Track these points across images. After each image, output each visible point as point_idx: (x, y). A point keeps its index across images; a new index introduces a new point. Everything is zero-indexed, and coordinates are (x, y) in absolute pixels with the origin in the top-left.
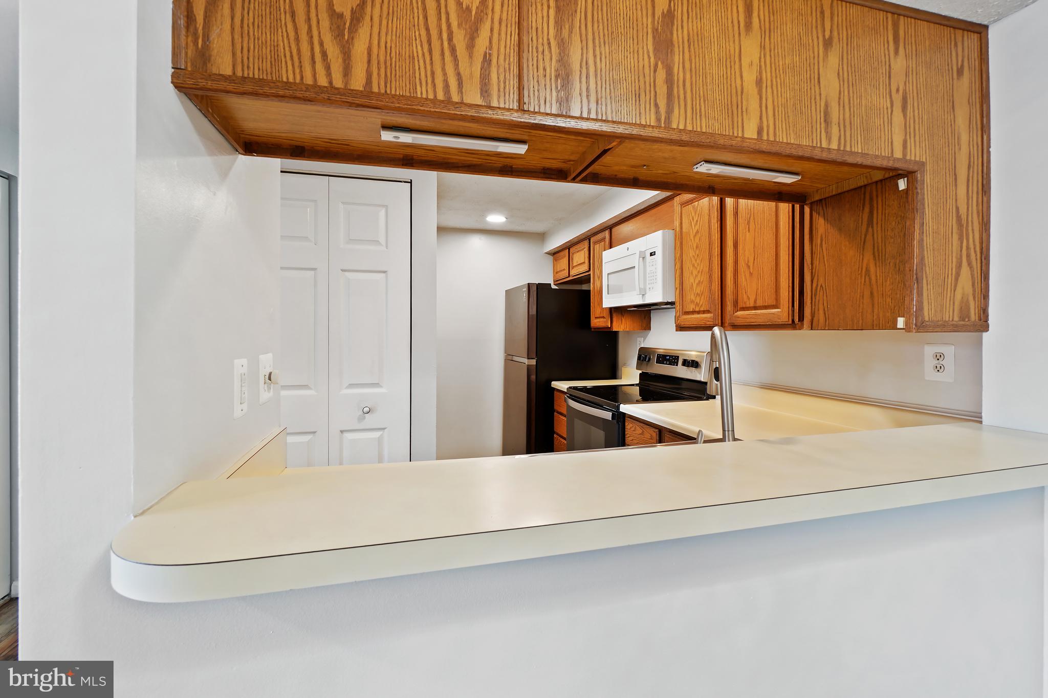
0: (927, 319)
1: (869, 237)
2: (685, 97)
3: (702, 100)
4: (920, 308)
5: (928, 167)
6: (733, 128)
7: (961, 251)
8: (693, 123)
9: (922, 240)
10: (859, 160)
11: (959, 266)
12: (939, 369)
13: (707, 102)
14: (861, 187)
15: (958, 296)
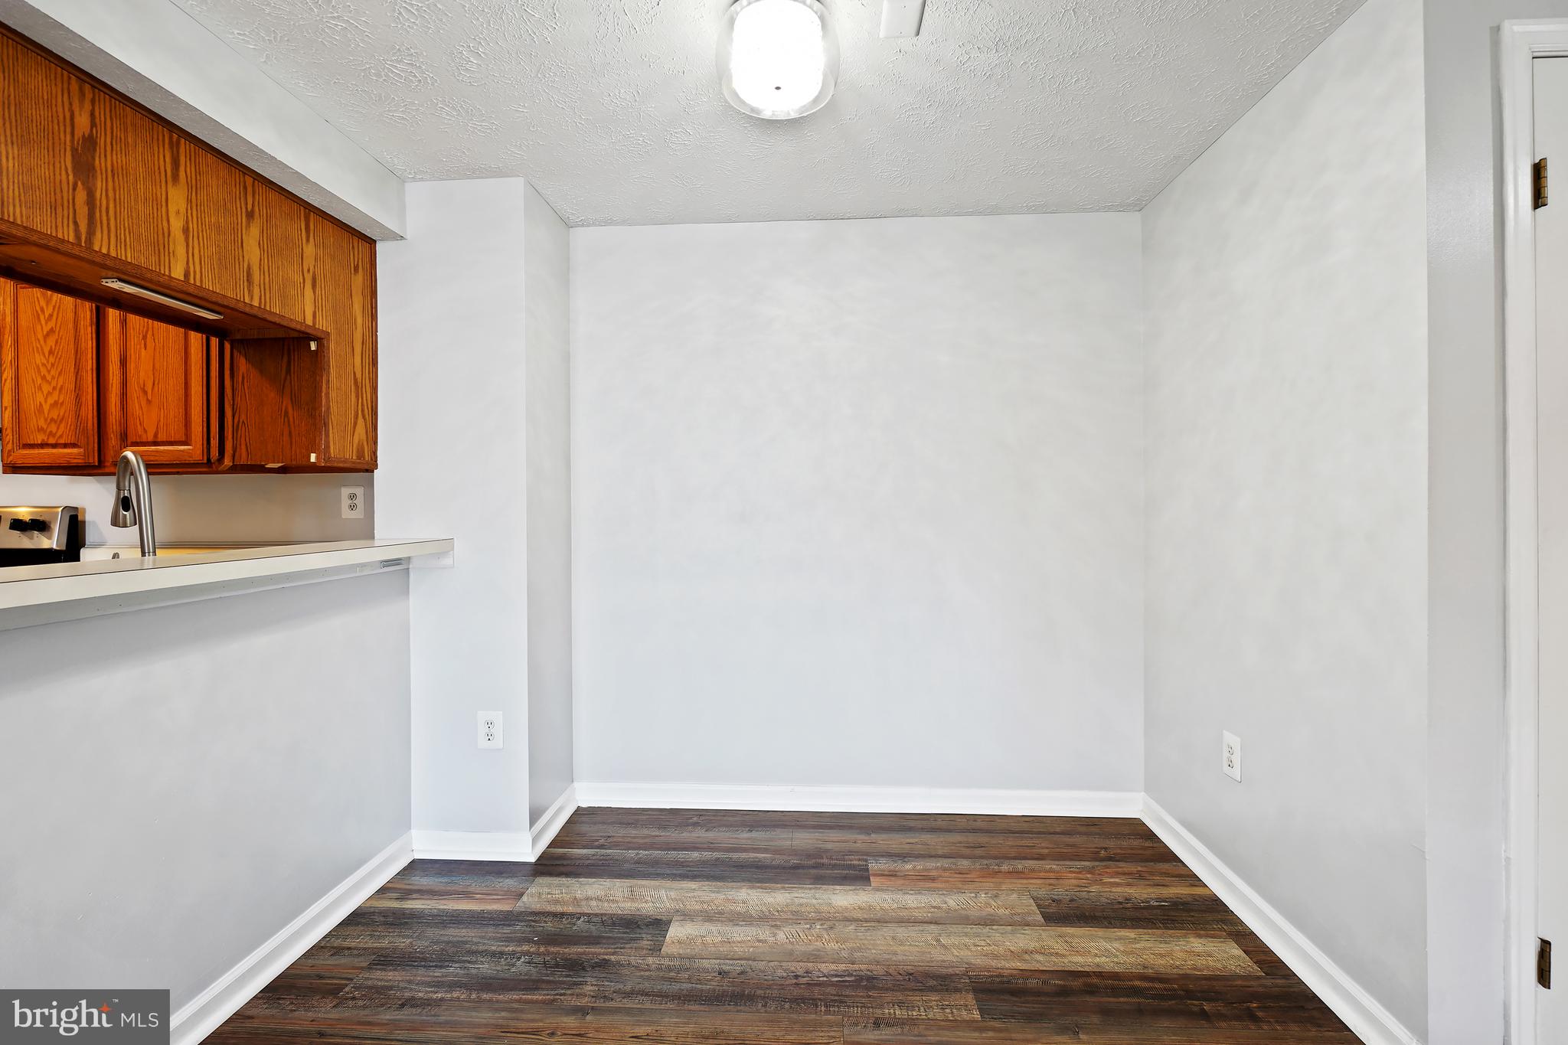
0: (333, 456)
1: (288, 382)
2: (108, 224)
3: (127, 230)
4: (327, 446)
5: (333, 337)
6: (160, 265)
7: (358, 406)
8: (117, 250)
9: (329, 393)
10: (277, 320)
11: (356, 417)
12: (352, 507)
13: (132, 234)
14: (279, 339)
15: (356, 441)
